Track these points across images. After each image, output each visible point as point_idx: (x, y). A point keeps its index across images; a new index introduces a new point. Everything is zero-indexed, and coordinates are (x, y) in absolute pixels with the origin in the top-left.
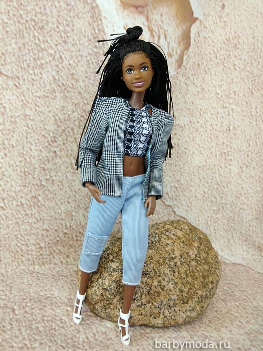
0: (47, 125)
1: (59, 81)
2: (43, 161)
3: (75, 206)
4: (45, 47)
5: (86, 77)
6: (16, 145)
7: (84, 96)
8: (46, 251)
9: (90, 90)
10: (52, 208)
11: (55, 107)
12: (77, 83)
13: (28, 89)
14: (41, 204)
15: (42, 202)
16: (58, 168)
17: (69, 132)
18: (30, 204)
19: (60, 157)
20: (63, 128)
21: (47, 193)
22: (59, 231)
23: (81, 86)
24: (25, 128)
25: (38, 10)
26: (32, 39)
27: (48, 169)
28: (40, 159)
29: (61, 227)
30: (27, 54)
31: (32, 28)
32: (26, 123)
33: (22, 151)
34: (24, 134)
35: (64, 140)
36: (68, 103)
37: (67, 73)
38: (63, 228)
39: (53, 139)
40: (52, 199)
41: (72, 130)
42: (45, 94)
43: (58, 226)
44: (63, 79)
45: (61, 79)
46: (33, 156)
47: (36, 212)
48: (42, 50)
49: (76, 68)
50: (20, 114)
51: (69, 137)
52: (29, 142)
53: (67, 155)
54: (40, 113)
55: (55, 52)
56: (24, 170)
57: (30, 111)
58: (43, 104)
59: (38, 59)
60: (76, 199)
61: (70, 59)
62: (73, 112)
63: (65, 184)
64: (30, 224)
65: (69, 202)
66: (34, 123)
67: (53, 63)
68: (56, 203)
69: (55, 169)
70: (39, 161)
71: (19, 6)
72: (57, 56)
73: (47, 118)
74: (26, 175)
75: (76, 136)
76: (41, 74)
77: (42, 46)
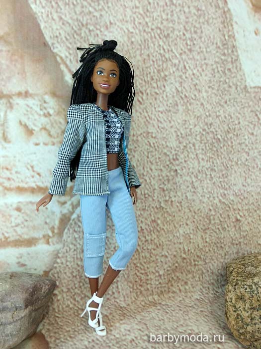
0: (169, 142)
1: (182, 93)
2: (163, 180)
3: (194, 228)
4: (169, 58)
5: (209, 87)
6: (137, 166)
7: (206, 108)
8: (165, 279)
9: (212, 100)
10: (171, 231)
11: (177, 122)
12: (200, 94)
13: (151, 104)
14: (160, 228)
15: (161, 226)
16: (178, 187)
17: (190, 148)
18: (150, 229)
19: (181, 175)
20: (185, 145)
21: (166, 215)
22: (178, 257)
23: (203, 97)
24: (147, 147)
25: (164, 17)
26: (157, 49)
27: (167, 190)
28: (160, 180)
29: (179, 252)
30: (151, 65)
31: (157, 37)
32: (148, 142)
33: (142, 171)
34: (146, 153)
35: (186, 157)
36: (190, 116)
37: (190, 84)
38: (181, 252)
39: (175, 157)
40: (171, 222)
41: (194, 145)
42: (167, 108)
43: (176, 251)
44: (186, 91)
45: (184, 90)
46: (153, 176)
47: (155, 237)
48: (167, 60)
49: (200, 78)
50: (142, 132)
51: (191, 153)
52: (150, 162)
53: (188, 173)
54: (162, 130)
55: (179, 62)
56: (144, 192)
57: (152, 128)
58: (166, 119)
59: (162, 70)
60: (195, 220)
61: (194, 69)
62: (195, 126)
63: (184, 204)
64: (149, 250)
65: (187, 224)
66: (157, 140)
67: (177, 74)
68: (175, 226)
69: (174, 189)
70: (159, 181)
71: (144, 13)
72: (181, 65)
73: (169, 134)
74: (146, 198)
75: (198, 152)
76: (164, 87)
77: (167, 56)
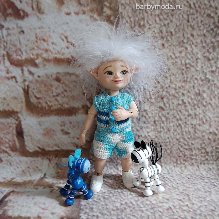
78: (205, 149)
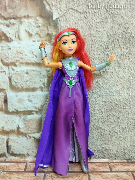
78: (101, 110)
